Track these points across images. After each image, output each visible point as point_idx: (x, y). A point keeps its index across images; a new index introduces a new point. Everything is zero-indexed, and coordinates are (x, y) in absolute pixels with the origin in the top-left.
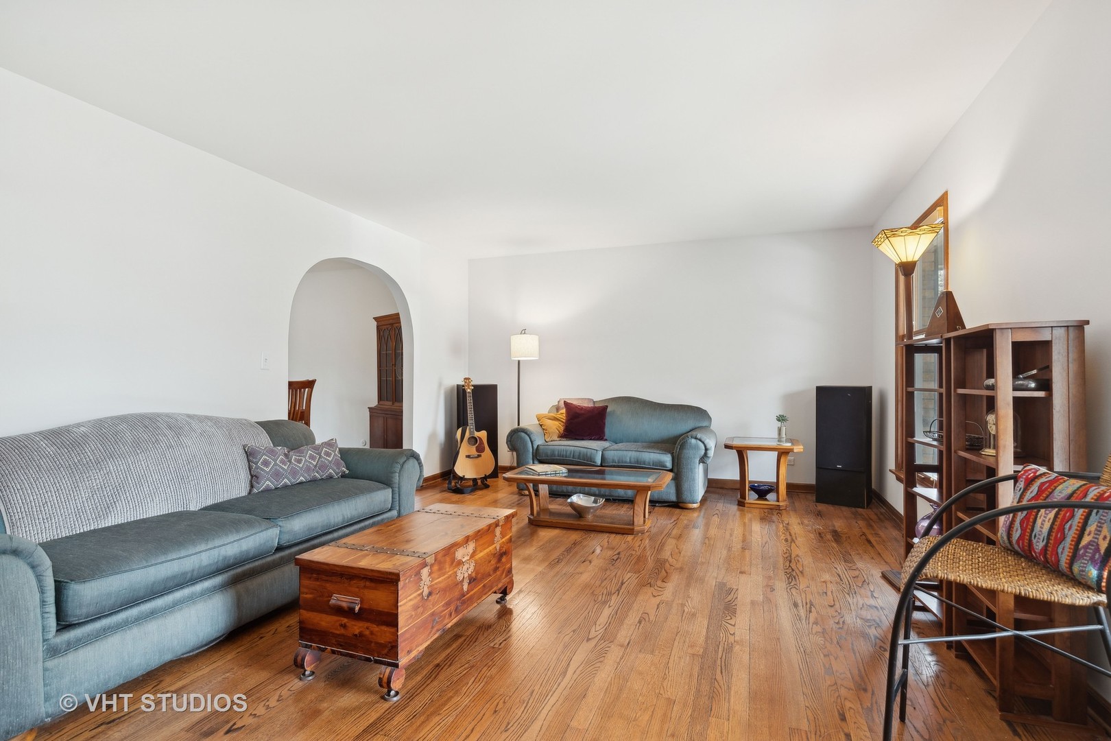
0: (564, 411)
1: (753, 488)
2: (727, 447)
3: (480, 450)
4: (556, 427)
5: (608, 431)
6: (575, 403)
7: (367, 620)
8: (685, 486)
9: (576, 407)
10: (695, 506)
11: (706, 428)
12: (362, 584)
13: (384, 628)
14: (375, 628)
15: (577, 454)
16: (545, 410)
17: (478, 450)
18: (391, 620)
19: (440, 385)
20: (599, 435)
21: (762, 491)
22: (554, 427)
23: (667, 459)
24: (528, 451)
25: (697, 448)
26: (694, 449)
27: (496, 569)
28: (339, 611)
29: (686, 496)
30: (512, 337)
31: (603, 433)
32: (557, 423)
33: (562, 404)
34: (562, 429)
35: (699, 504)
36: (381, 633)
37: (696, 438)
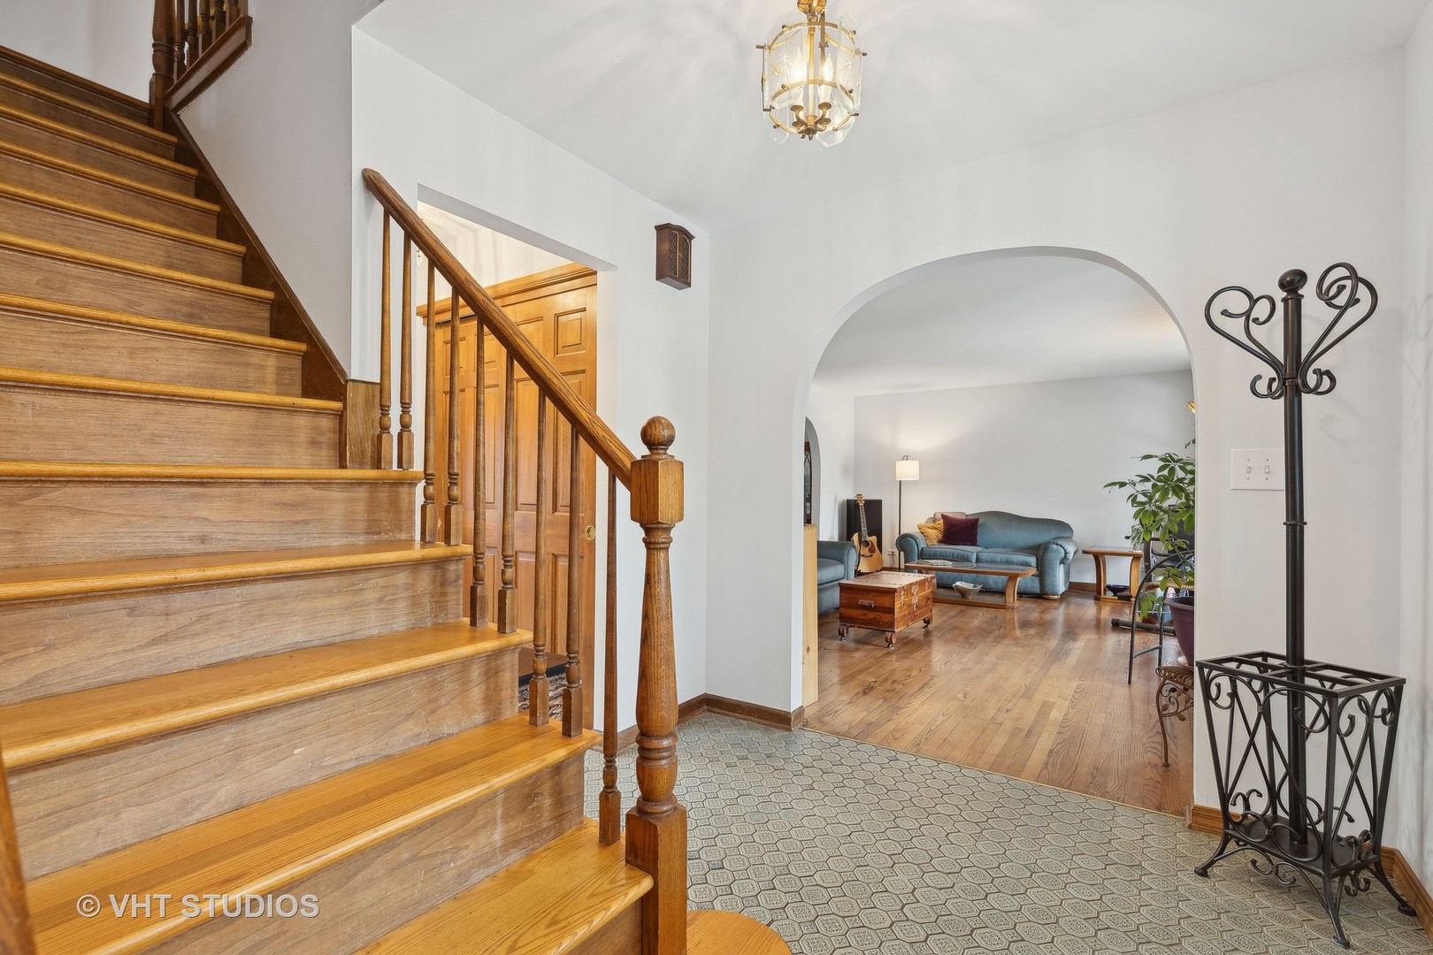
0: (942, 522)
1: (1109, 588)
2: (1084, 552)
3: (872, 550)
4: (935, 535)
5: (980, 538)
6: (950, 515)
7: (878, 611)
8: (1048, 581)
9: (952, 519)
10: (1056, 597)
11: (1069, 538)
12: (875, 594)
13: (887, 615)
14: (882, 615)
15: (956, 555)
16: (923, 521)
17: (870, 551)
18: (891, 611)
19: (836, 499)
20: (972, 541)
21: (1116, 590)
22: (934, 534)
23: (1033, 560)
24: (913, 551)
25: (1058, 551)
26: (1056, 553)
27: (926, 606)
28: (863, 607)
29: (1048, 589)
30: (897, 463)
31: (976, 540)
32: (936, 531)
33: (939, 516)
34: (940, 536)
35: (1059, 597)
36: (886, 618)
37: (1057, 544)
